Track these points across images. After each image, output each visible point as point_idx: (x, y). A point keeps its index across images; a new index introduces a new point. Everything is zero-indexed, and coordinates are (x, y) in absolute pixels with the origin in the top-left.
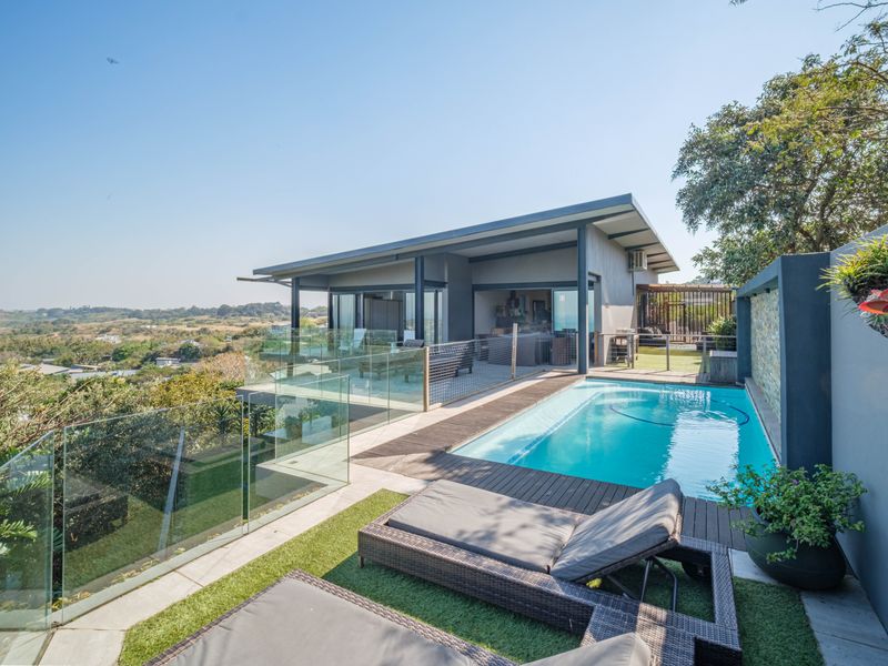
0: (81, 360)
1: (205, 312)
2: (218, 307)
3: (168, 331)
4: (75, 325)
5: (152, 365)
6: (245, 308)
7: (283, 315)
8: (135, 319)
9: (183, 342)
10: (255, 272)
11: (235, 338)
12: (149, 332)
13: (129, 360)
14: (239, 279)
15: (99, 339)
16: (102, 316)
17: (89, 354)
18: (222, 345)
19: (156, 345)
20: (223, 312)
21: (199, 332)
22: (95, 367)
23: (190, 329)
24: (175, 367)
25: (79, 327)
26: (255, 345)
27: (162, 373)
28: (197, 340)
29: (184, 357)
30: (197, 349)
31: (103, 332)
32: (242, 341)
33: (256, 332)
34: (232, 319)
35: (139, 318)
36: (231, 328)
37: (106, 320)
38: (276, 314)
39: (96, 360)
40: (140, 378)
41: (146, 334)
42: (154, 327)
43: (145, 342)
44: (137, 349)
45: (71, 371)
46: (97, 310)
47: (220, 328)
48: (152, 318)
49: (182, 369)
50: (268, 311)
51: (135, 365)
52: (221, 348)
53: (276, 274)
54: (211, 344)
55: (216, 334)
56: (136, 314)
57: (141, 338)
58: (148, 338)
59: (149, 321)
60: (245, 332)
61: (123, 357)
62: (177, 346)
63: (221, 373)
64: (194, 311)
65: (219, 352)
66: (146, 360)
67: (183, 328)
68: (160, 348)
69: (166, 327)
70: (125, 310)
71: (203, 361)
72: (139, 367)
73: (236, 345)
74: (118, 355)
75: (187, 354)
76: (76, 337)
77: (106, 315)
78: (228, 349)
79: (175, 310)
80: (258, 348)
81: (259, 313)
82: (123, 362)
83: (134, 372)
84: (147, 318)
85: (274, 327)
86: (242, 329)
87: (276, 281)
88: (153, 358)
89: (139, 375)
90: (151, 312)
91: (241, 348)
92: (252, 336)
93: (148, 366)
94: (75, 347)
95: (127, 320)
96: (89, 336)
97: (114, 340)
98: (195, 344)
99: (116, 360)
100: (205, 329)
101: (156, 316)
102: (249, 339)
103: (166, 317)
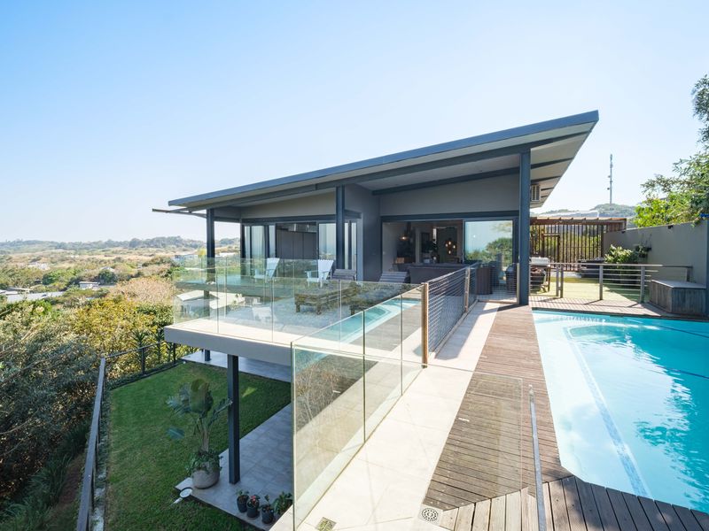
0: (16, 284)
1: (119, 244)
2: (130, 240)
3: (89, 260)
4: (11, 255)
5: (76, 288)
6: (152, 241)
7: (183, 247)
8: (61, 250)
9: (101, 269)
10: (171, 203)
11: (145, 265)
12: (73, 261)
13: (57, 284)
14: (154, 210)
15: (30, 266)
16: (32, 247)
17: (23, 279)
18: (134, 272)
19: (79, 271)
20: (134, 244)
21: (114, 261)
22: (28, 290)
23: (107, 258)
24: (96, 289)
25: (14, 256)
26: (162, 272)
27: (84, 294)
28: (113, 267)
29: (102, 281)
30: (113, 274)
31: (34, 261)
32: (150, 267)
33: (162, 260)
34: (141, 250)
35: (64, 249)
36: (141, 257)
37: (37, 251)
38: (178, 246)
39: (28, 284)
40: (67, 298)
41: (71, 262)
42: (77, 256)
43: (69, 268)
44: (63, 274)
45: (7, 293)
46: (29, 243)
47: (132, 257)
48: (75, 249)
49: (102, 291)
50: (171, 244)
51: (62, 288)
52: (133, 274)
53: (190, 206)
54: (125, 271)
55: (128, 262)
56: (61, 246)
57: (66, 265)
58: (72, 265)
59: (73, 251)
60: (153, 260)
61: (52, 281)
62: (96, 272)
63: (134, 295)
64: (110, 244)
65: (132, 277)
66: (70, 283)
67: (101, 257)
68: (82, 274)
69: (86, 257)
70: (52, 242)
71: (118, 285)
72: (65, 290)
73: (147, 272)
74: (47, 280)
75: (105, 279)
76: (11, 266)
77: (36, 247)
78: (139, 275)
79: (94, 243)
80: (164, 274)
81: (164, 245)
82: (51, 285)
83: (61, 294)
84: (71, 249)
85: (177, 257)
86: (151, 258)
87: (190, 213)
88: (77, 282)
89: (65, 296)
90: (74, 244)
91: (150, 274)
92: (159, 263)
93: (73, 288)
94: (11, 273)
95: (54, 251)
96: (22, 264)
97: (44, 267)
98: (112, 270)
99: (45, 284)
100: (119, 258)
101: (78, 248)
102: (156, 266)
103: (87, 249)
